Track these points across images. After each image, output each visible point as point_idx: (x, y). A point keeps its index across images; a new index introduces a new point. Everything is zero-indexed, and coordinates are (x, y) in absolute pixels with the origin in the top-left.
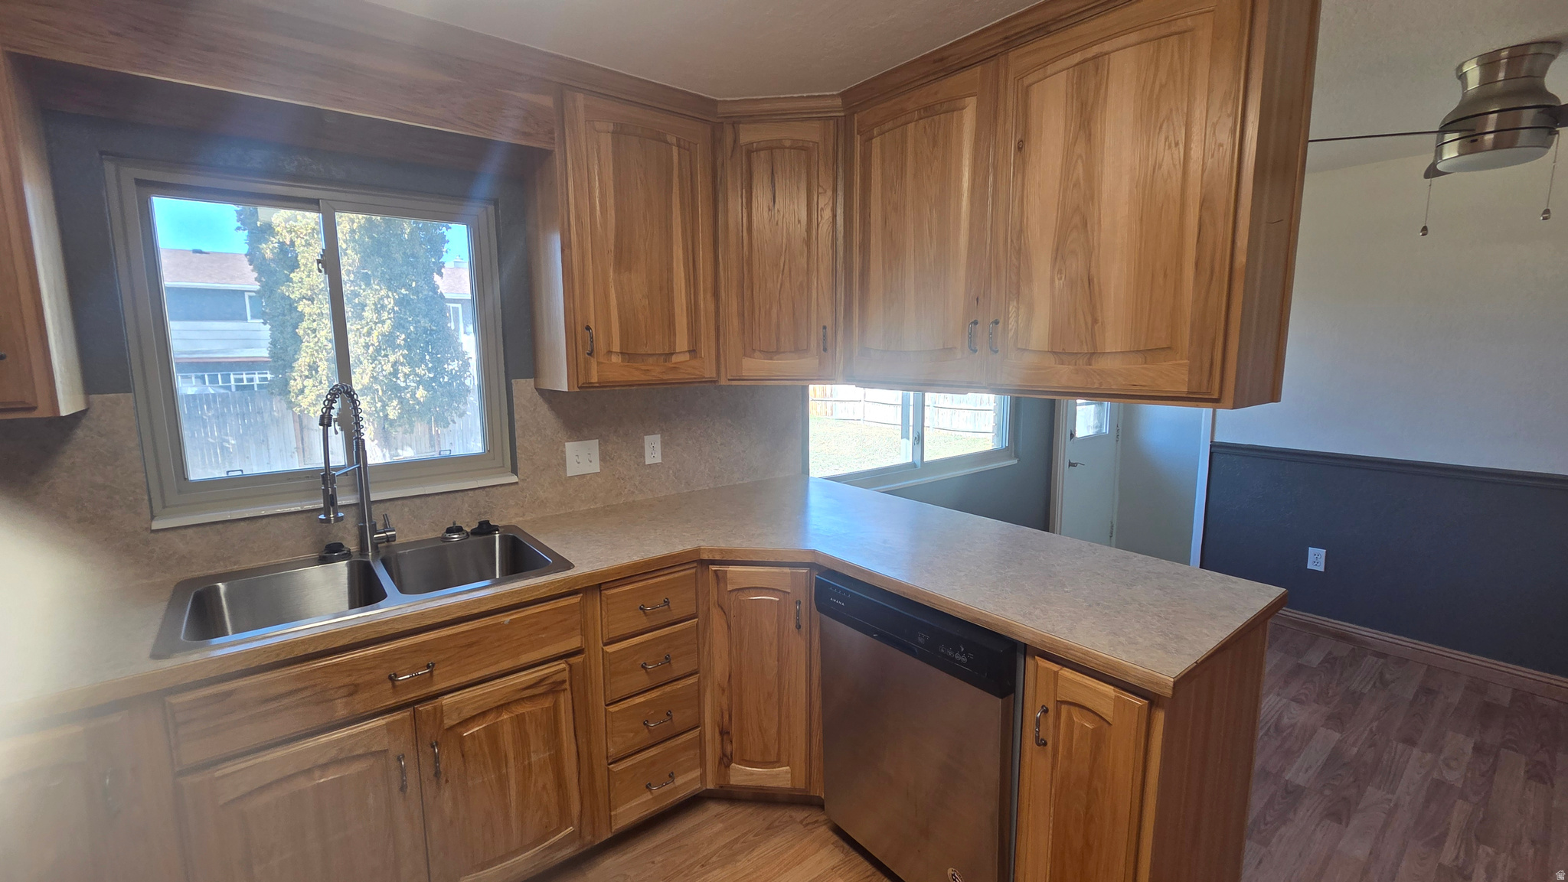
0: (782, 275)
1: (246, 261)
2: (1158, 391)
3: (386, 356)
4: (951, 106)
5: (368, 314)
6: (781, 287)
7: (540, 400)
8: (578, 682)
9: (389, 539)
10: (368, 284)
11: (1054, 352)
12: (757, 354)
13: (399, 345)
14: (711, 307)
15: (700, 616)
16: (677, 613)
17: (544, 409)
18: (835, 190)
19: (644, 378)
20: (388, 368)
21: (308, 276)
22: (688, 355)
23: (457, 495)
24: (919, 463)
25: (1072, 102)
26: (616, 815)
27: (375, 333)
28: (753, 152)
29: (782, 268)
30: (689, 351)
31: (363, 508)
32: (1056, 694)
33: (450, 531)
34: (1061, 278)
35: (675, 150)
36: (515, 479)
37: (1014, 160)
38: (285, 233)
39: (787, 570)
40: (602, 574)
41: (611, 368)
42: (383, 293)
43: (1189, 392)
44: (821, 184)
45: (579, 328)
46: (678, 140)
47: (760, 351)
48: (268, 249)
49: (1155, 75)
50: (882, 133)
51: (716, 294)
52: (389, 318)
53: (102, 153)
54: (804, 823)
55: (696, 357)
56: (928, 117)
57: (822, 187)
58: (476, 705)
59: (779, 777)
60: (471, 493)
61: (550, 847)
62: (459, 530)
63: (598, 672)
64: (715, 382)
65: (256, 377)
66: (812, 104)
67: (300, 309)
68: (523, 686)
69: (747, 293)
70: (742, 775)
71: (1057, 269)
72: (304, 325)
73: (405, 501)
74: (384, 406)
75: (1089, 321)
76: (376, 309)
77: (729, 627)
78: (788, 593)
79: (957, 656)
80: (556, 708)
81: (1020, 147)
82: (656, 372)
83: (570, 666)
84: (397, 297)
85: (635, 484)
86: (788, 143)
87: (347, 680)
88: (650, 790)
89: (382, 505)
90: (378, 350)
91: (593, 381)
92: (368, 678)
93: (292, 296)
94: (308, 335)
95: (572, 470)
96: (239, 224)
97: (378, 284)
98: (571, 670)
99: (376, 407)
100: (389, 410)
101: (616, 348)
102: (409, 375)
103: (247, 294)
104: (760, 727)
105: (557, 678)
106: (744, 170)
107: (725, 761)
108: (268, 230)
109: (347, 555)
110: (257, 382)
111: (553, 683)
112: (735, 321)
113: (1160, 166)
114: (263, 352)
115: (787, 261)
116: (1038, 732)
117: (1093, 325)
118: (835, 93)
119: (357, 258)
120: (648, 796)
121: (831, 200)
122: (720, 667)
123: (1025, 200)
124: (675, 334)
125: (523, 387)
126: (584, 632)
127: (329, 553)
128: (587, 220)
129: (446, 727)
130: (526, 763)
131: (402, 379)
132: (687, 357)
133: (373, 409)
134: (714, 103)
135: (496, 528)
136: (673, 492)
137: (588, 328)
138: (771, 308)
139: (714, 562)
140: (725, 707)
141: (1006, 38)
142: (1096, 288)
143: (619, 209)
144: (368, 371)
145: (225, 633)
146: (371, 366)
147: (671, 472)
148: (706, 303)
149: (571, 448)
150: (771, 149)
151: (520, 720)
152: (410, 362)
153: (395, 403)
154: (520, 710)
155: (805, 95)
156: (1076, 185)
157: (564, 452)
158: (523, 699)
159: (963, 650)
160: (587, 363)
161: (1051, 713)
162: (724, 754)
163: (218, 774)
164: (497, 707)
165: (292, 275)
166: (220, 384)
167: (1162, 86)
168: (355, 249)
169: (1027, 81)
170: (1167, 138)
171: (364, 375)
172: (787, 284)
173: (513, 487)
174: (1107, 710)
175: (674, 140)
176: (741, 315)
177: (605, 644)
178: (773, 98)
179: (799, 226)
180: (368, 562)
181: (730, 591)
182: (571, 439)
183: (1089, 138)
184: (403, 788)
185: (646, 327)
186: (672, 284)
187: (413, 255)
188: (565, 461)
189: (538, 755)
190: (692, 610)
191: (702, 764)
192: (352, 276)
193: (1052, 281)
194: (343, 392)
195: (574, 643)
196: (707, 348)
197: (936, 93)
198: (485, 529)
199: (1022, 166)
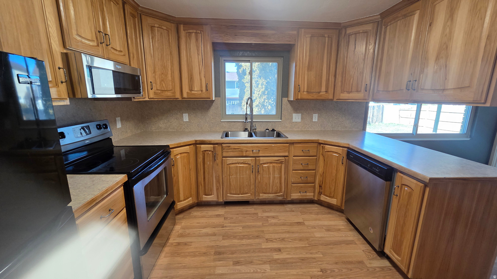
0: (355, 70)
1: (236, 74)
2: (463, 101)
3: (263, 97)
4: (412, 14)
5: (260, 86)
6: (354, 73)
7: (288, 103)
8: (287, 163)
9: (255, 129)
10: (260, 78)
11: (432, 89)
12: (345, 92)
13: (266, 94)
14: (333, 80)
15: (318, 156)
16: (311, 154)
17: (289, 105)
18: (375, 43)
19: (312, 98)
20: (263, 100)
21: (248, 77)
22: (325, 92)
23: (269, 122)
24: (415, 134)
25: (448, 9)
26: (292, 195)
27: (261, 91)
28: (350, 35)
29: (355, 68)
30: (325, 91)
31: (251, 122)
32: (401, 182)
33: (266, 129)
34: (437, 66)
35: (327, 38)
36: (281, 121)
37: (428, 29)
38: (244, 66)
39: (341, 148)
40: (294, 140)
41: (304, 95)
42: (263, 81)
43: (473, 101)
44: (370, 42)
45: (297, 85)
46: (328, 35)
47: (346, 92)
48: (241, 71)
50: (390, 25)
51: (335, 76)
52: (264, 87)
53: (220, 56)
54: (339, 215)
55: (327, 93)
56: (404, 18)
57: (371, 43)
58: (266, 161)
59: (334, 201)
60: (271, 122)
61: (277, 195)
62: (268, 129)
63: (291, 163)
64: (332, 100)
65: (236, 102)
66: (371, 18)
67: (246, 85)
68: (275, 160)
69: (344, 76)
70: (323, 198)
71: (436, 63)
72: (246, 89)
73: (259, 122)
74: (261, 110)
75: (444, 79)
76: (262, 85)
77: (324, 161)
78: (341, 154)
79: (376, 170)
80: (281, 166)
81: (430, 25)
82: (315, 96)
83: (285, 159)
84: (266, 81)
85: (309, 126)
86: (361, 31)
87: (246, 149)
88: (300, 193)
89: (255, 123)
90: (261, 96)
91: (299, 98)
92: (249, 150)
93: (244, 82)
94: (247, 91)
95: (294, 120)
96: (236, 65)
97: (263, 78)
98: (285, 160)
99: (259, 110)
100: (262, 111)
101: (306, 90)
102: (267, 102)
103: (236, 82)
104: (330, 187)
105: (282, 160)
106: (347, 41)
107: (320, 193)
108: (241, 66)
109: (248, 131)
110: (236, 103)
111: (281, 161)
112: (340, 84)
113: (474, 27)
114: (237, 96)
115: (357, 66)
116: (394, 191)
118: (378, 14)
119: (259, 72)
120: (299, 194)
121: (373, 47)
122: (321, 170)
123: (429, 41)
124: (321, 87)
125: (285, 100)
126: (289, 152)
127: (245, 130)
128: (301, 59)
129: (261, 163)
130: (274, 176)
131: (266, 103)
132: (325, 93)
133: (258, 111)
134: (340, 23)
135: (276, 131)
136: (320, 130)
137: (299, 85)
138: (351, 79)
139: (322, 144)
140: (321, 180)
142: (448, 68)
143: (310, 56)
144: (258, 101)
145: (229, 137)
146: (259, 99)
147: (320, 124)
148: (332, 79)
149: (294, 115)
150: (356, 34)
151: (274, 166)
152: (268, 99)
153: (263, 109)
154: (274, 165)
155: (368, 16)
156: (446, 35)
157: (292, 116)
158: (275, 163)
159: (378, 168)
160: (298, 94)
161: (400, 187)
162: (320, 192)
163: (227, 159)
164: (270, 163)
165: (245, 77)
166: (229, 104)
168: (258, 69)
169: (435, 3)
170: (478, 17)
171: (257, 102)
172: (356, 72)
173: (280, 122)
174: (413, 186)
175: (327, 36)
176: (342, 82)
177: (293, 157)
178: (358, 19)
179: (362, 55)
180: (251, 133)
181: (326, 152)
182: (294, 113)
183: (452, 20)
184: (252, 172)
185: (314, 85)
186: (322, 74)
187: (271, 70)
188: (293, 118)
189: (277, 175)
190: (315, 154)
191: (314, 192)
192: (257, 76)
193: (434, 67)
194: (250, 98)
195: (286, 154)
196: (331, 91)
197: (408, 10)
198: (273, 130)
199: (430, 31)
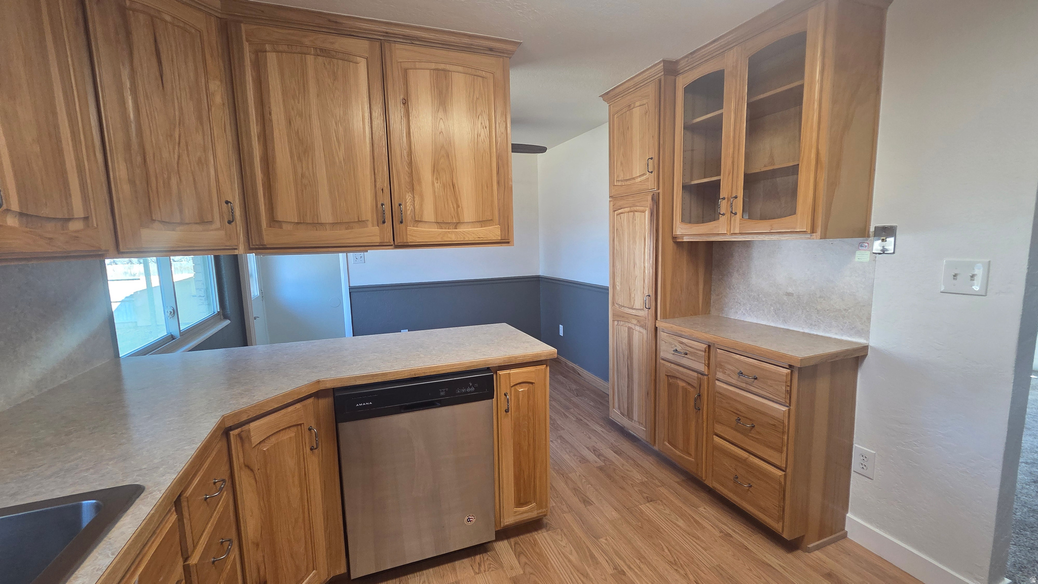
0: (179, 147)
2: (490, 240)
4: (350, 59)
6: (178, 159)
11: (438, 223)
12: (157, 224)
24: (177, 334)
25: (434, 90)
32: (509, 384)
34: (438, 182)
43: (501, 240)
47: (160, 222)
49: (474, 92)
56: (326, 57)
57: (210, 74)
69: (137, 159)
71: (435, 178)
75: (455, 206)
77: (256, 482)
78: (303, 424)
79: (468, 390)
81: (404, 103)
106: (117, 23)
113: (480, 136)
115: (182, 134)
117: (457, 208)
124: (71, 198)
132: (82, 225)
139: (236, 427)
141: (387, 33)
142: (457, 190)
150: (149, 15)
159: (471, 385)
167: (477, 99)
169: (404, 65)
170: (481, 123)
172: (185, 157)
174: (533, 379)
176: (132, 181)
181: (254, 447)
193: (433, 184)
197: (332, 43)
199: (407, 114)
